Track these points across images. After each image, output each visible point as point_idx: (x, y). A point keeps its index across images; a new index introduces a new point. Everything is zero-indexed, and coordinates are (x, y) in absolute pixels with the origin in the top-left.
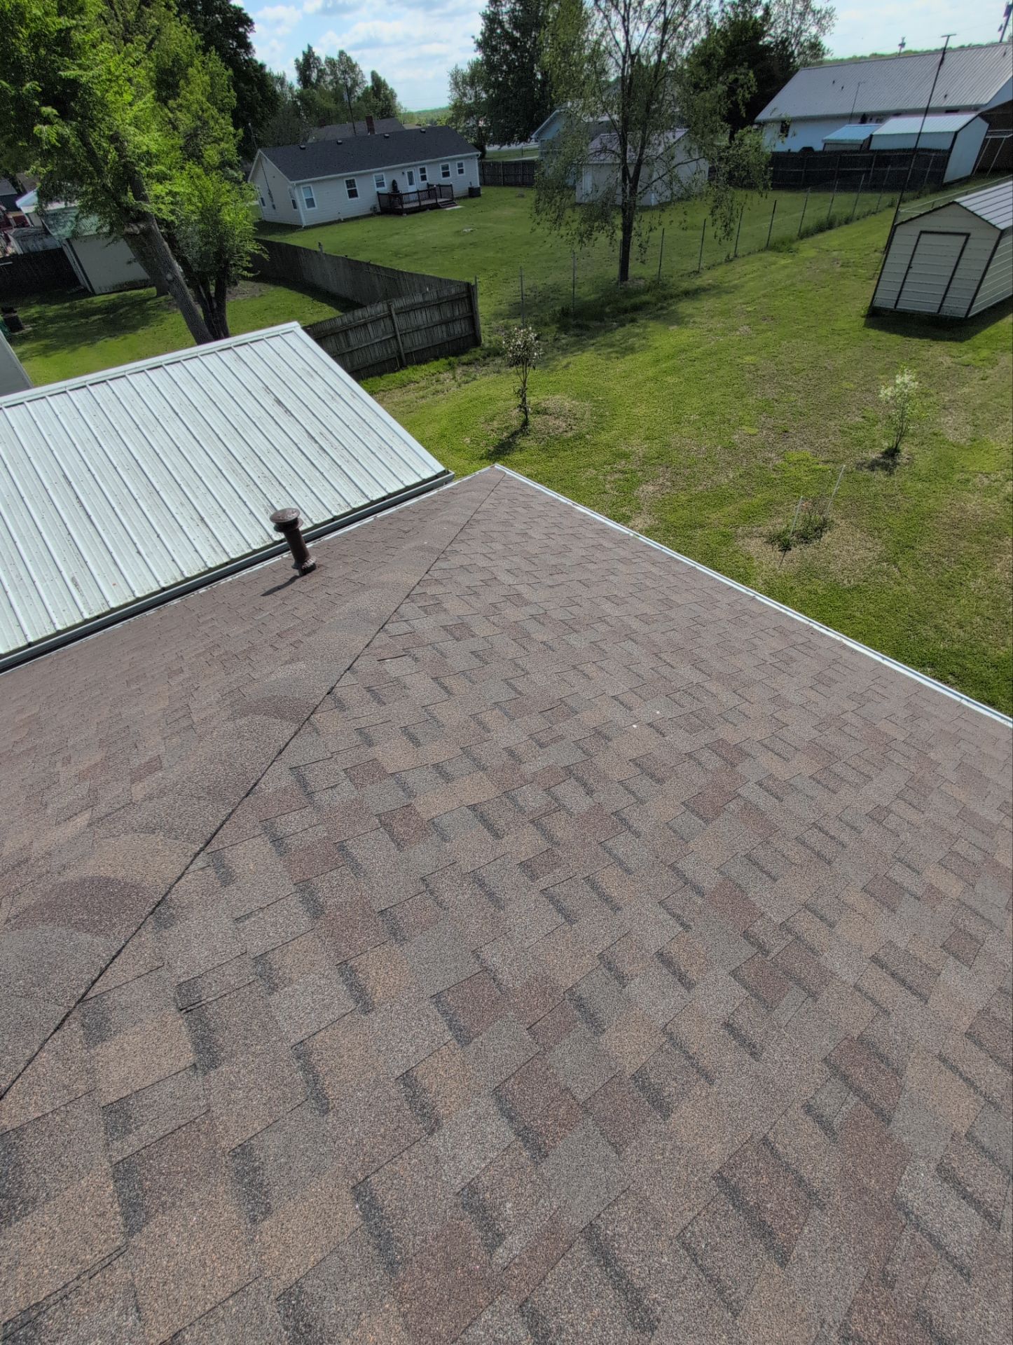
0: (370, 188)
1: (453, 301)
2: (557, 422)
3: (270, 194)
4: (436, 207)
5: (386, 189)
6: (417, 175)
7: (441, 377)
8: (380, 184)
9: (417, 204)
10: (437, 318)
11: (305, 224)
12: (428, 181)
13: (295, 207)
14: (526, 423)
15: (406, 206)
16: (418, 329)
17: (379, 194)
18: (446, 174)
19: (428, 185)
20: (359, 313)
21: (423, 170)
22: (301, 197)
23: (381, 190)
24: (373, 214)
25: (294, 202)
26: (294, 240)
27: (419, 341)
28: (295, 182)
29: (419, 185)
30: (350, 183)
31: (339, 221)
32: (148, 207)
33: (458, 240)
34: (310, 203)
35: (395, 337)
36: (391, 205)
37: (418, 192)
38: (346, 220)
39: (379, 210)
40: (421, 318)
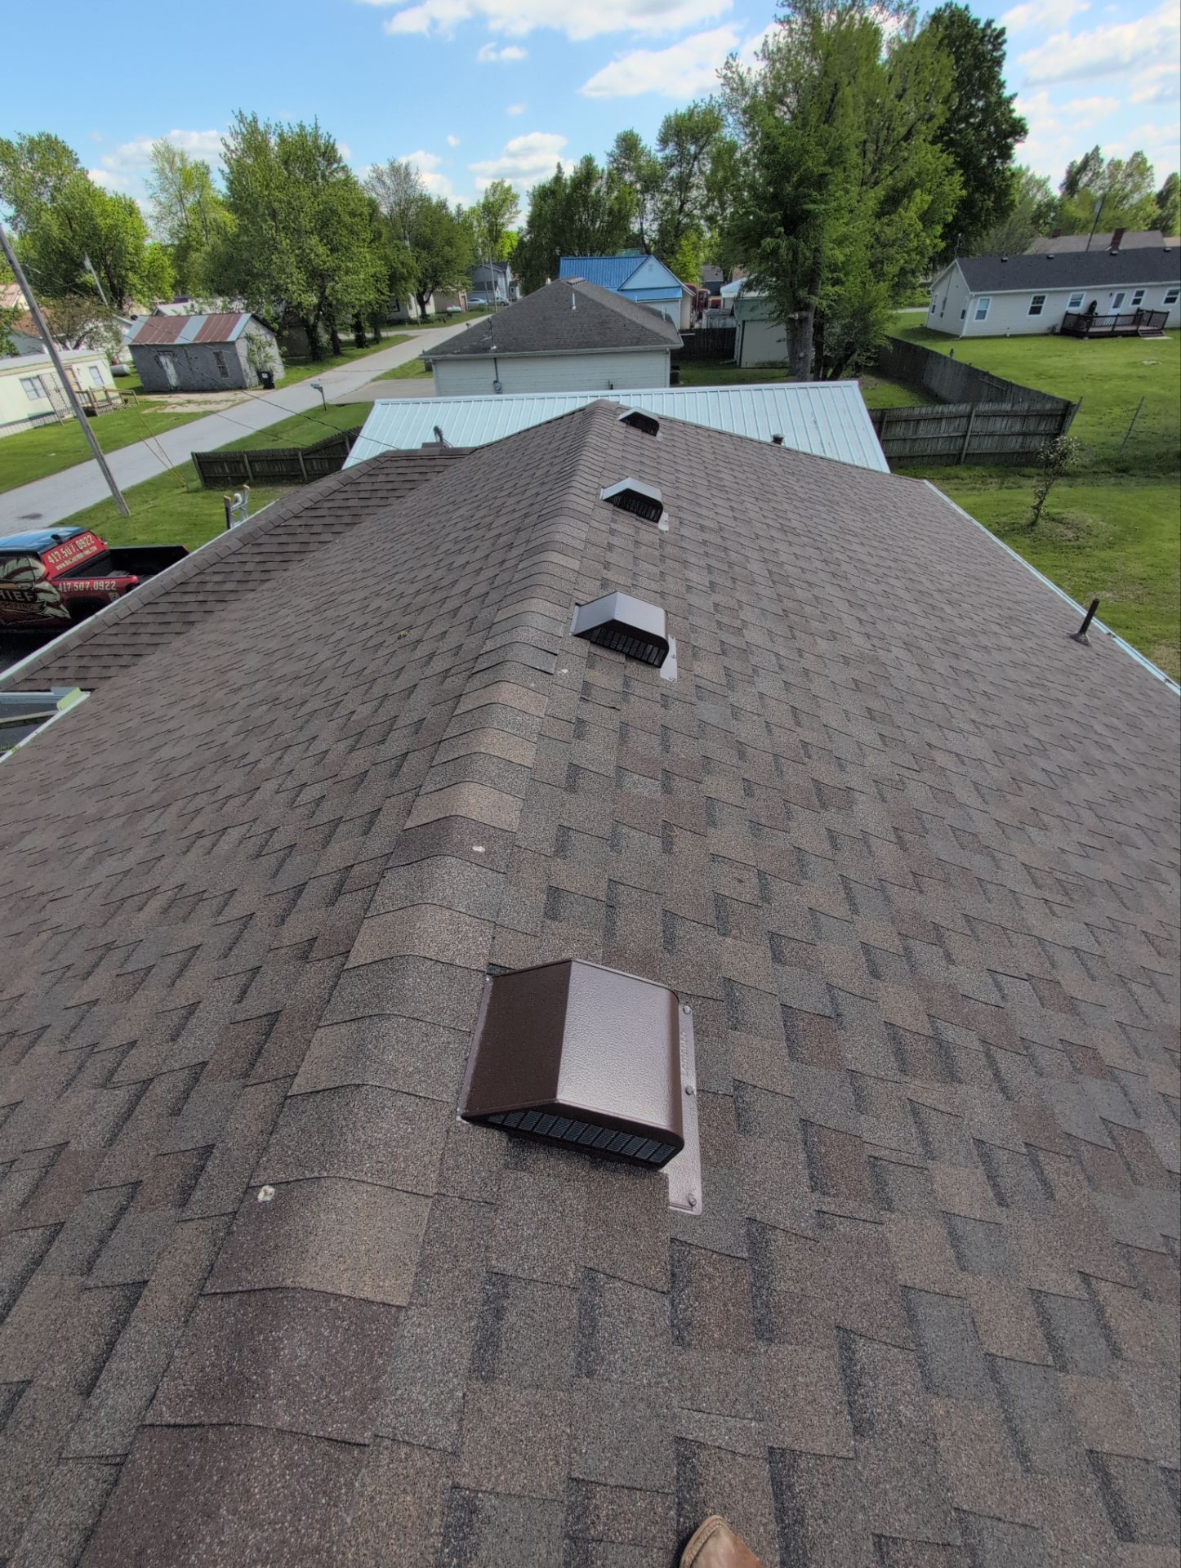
0: (1057, 306)
1: (1042, 416)
2: (1066, 532)
3: (944, 302)
4: (1135, 334)
5: (1081, 309)
6: (1130, 296)
7: (989, 480)
8: (1075, 303)
9: (1110, 329)
10: (1017, 427)
11: (964, 334)
12: (1141, 306)
13: (963, 317)
14: (1033, 523)
15: (1092, 330)
16: (992, 435)
17: (1067, 314)
18: (1170, 300)
19: (1139, 310)
20: (939, 408)
21: (1140, 293)
22: (973, 308)
23: (1074, 310)
24: (1052, 333)
25: (964, 312)
26: (942, 348)
27: (988, 445)
28: (974, 293)
29: (1127, 307)
30: (1039, 300)
31: (1005, 336)
32: (815, 301)
33: (1130, 371)
34: (981, 315)
35: (965, 436)
36: (1076, 328)
37: (1118, 316)
38: (1012, 336)
39: (1058, 329)
40: (1000, 425)
